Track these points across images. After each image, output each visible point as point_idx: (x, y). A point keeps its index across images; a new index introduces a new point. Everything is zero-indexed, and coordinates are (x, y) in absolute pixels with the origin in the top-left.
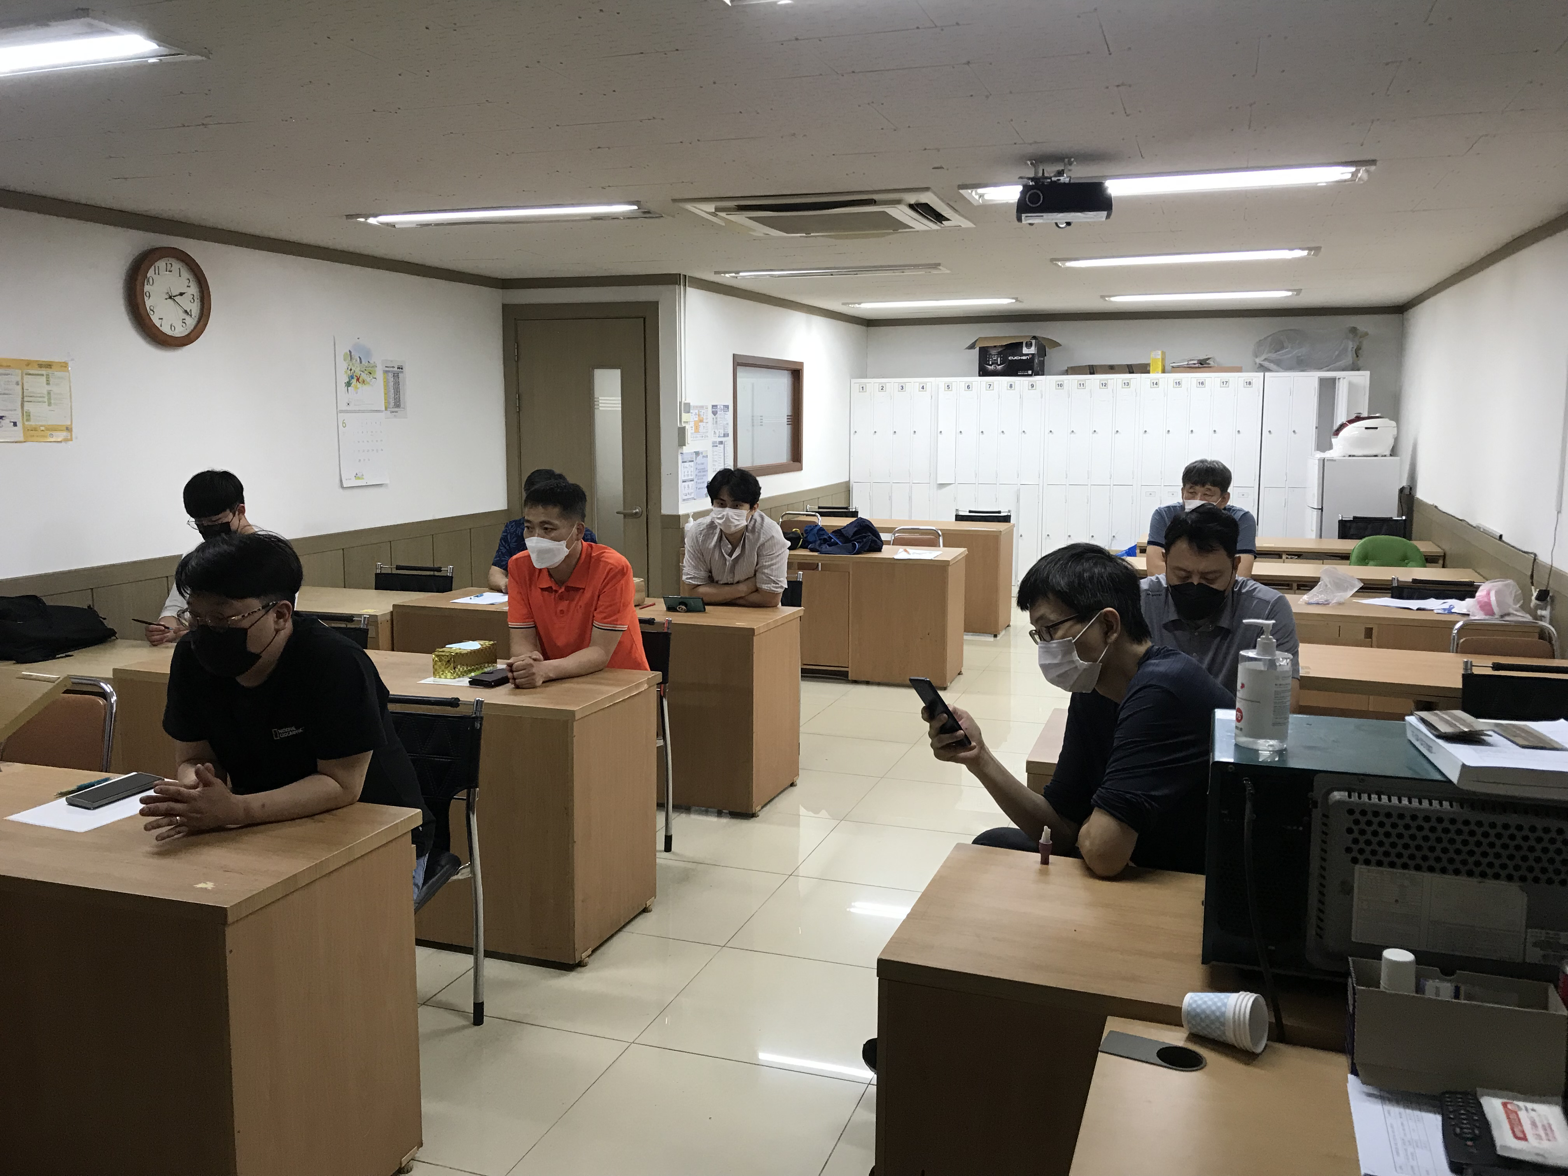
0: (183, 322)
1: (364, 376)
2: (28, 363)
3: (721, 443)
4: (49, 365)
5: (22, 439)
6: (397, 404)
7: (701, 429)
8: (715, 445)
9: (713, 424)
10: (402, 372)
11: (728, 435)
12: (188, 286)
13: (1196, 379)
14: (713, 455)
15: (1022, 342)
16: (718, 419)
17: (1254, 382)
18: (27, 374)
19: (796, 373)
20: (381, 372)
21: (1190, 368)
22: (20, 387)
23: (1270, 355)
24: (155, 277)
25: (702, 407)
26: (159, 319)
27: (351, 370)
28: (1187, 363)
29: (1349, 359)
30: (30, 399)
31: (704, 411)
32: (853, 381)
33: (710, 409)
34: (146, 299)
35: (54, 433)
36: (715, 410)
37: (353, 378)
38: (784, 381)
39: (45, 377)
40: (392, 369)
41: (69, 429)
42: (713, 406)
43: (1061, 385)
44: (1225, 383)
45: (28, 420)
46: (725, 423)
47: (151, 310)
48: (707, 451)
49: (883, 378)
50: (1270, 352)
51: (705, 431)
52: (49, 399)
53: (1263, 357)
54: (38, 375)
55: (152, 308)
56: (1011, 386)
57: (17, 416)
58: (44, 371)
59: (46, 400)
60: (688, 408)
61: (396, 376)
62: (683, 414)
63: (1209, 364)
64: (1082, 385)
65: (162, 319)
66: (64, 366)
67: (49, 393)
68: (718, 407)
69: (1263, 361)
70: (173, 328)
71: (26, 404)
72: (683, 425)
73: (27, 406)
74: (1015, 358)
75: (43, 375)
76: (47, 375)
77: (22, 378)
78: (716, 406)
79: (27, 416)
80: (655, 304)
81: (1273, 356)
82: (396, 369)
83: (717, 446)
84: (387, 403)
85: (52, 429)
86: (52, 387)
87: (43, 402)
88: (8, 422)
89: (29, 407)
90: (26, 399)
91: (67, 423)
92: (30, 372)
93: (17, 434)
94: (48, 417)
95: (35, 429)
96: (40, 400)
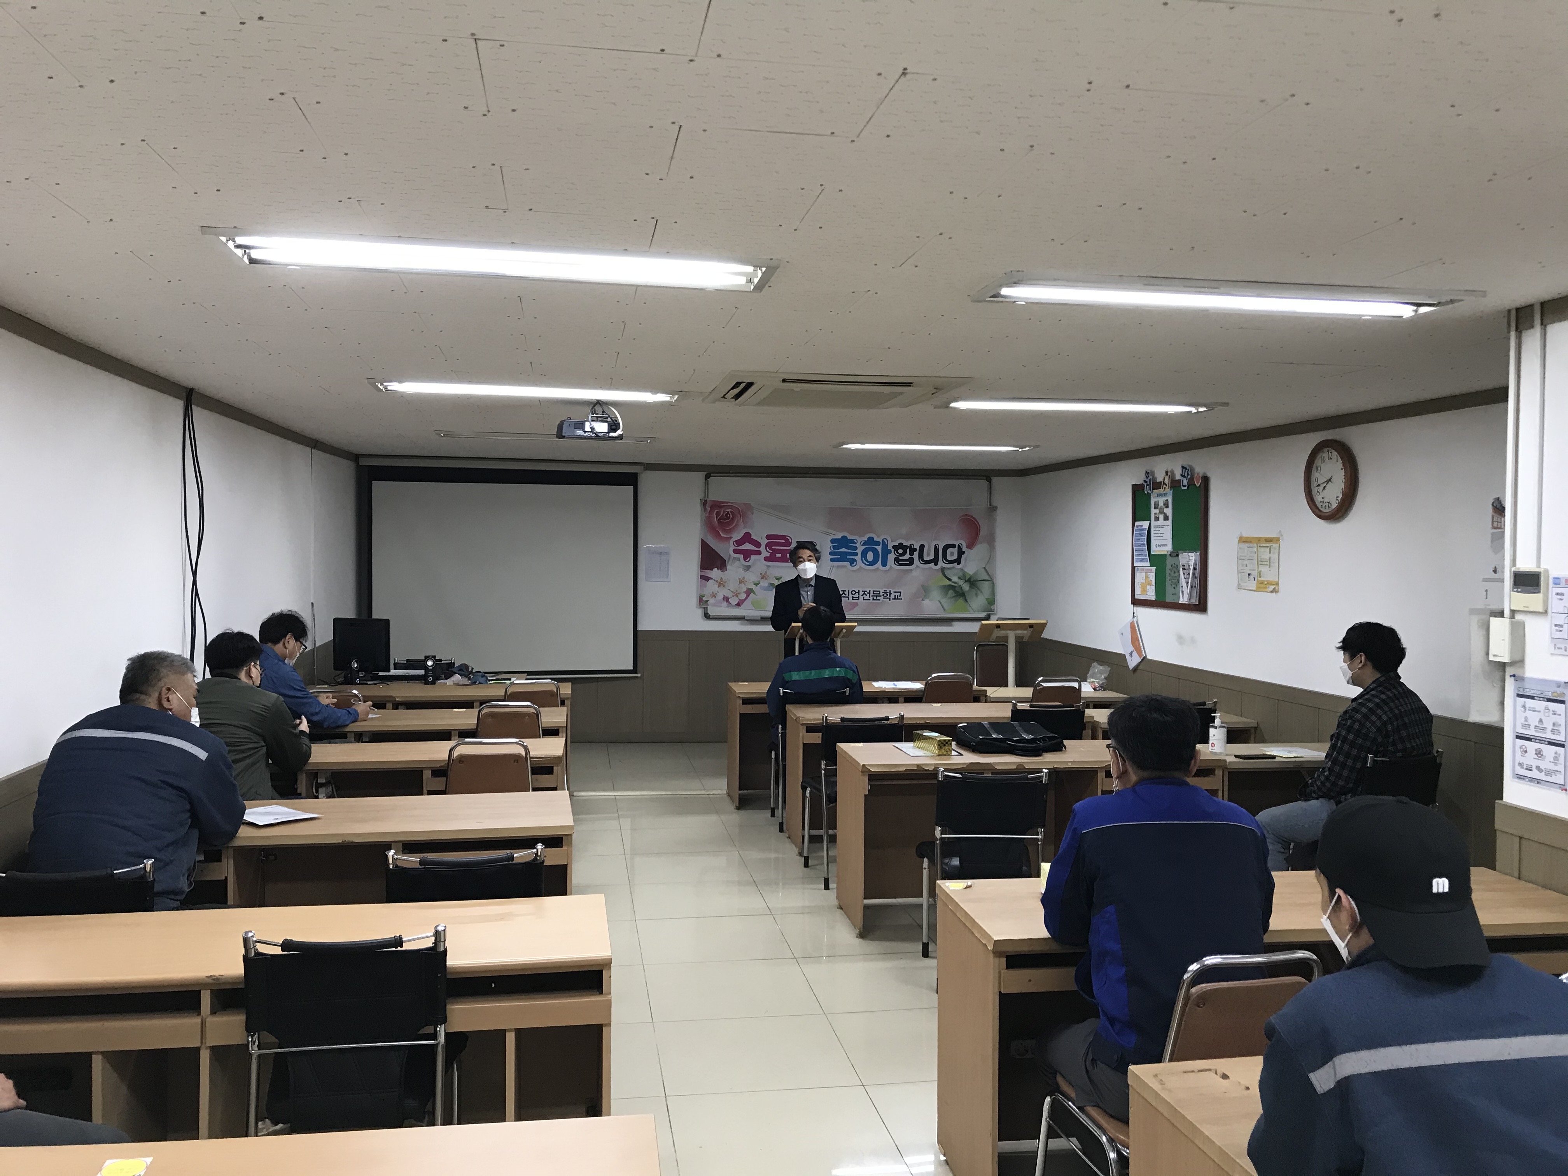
2: (1259, 540)
4: (1269, 540)
5: (1254, 589)
12: (1341, 469)
18: (1259, 546)
22: (1256, 555)
24: (1321, 465)
34: (1315, 484)
35: (1270, 586)
41: (1277, 584)
45: (1260, 577)
52: (1270, 563)
54: (1265, 547)
57: (1255, 574)
58: (1269, 545)
59: (1268, 563)
66: (1277, 540)
67: (1270, 558)
70: (1329, 505)
71: (1260, 566)
75: (1268, 547)
76: (1270, 547)
77: (1258, 551)
79: (1260, 574)
85: (1270, 583)
86: (1271, 555)
87: (1267, 565)
88: (1252, 577)
89: (1261, 568)
90: (1260, 563)
91: (1277, 580)
92: (1262, 545)
93: (1253, 585)
94: (1269, 575)
95: (1262, 583)
96: (1265, 563)
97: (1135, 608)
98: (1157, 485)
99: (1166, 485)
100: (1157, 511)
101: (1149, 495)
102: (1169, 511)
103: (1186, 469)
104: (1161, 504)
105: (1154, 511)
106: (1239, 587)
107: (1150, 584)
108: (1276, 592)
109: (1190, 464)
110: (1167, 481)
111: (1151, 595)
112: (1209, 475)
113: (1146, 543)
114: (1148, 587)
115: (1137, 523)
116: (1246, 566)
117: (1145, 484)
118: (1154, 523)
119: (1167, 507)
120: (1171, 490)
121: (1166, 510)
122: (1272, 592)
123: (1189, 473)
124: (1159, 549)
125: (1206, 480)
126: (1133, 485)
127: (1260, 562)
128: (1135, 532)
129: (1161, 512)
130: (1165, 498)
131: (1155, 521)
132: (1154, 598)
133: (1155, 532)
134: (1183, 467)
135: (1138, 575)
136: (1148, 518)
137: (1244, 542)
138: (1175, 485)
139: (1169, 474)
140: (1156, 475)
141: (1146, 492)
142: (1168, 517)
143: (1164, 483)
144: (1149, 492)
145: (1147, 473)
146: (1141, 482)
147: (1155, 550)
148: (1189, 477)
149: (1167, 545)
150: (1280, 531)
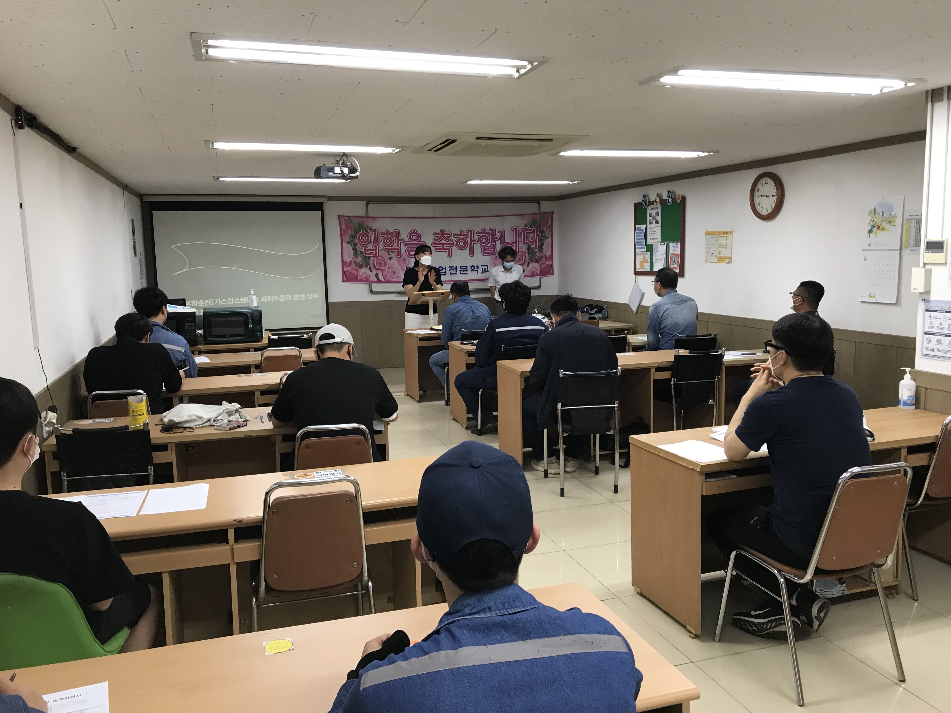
0: (771, 208)
2: (719, 233)
4: (727, 233)
5: (716, 262)
6: (918, 244)
12: (774, 189)
18: (719, 237)
20: (901, 221)
22: (717, 242)
24: (760, 189)
27: (873, 221)
30: (720, 246)
34: (757, 199)
35: (726, 260)
37: (874, 227)
39: (725, 238)
40: (913, 217)
41: (731, 258)
45: (720, 254)
52: (726, 246)
54: (723, 237)
55: (759, 203)
57: (716, 253)
58: (725, 236)
59: (725, 246)
61: (919, 222)
65: (763, 208)
66: (731, 232)
67: (726, 244)
70: (767, 211)
71: (719, 248)
75: (725, 237)
77: (718, 239)
82: (916, 217)
84: (906, 241)
85: (726, 258)
86: (727, 242)
87: (724, 247)
88: (714, 255)
89: (720, 249)
90: (719, 246)
91: (731, 256)
92: (721, 236)
93: (716, 260)
94: (725, 253)
95: (721, 258)
96: (723, 246)
97: (636, 277)
98: (651, 203)
99: (657, 202)
100: (651, 218)
101: (646, 209)
102: (659, 218)
103: (671, 192)
104: (654, 214)
105: (649, 219)
106: (706, 261)
107: (647, 262)
108: (730, 263)
109: (674, 189)
110: (658, 200)
111: (647, 268)
112: (685, 196)
113: (644, 238)
114: (645, 264)
115: (637, 226)
116: (711, 248)
117: (643, 202)
118: (649, 226)
119: (658, 216)
120: (660, 205)
121: (657, 218)
122: (728, 263)
123: (673, 194)
124: (652, 241)
125: (684, 199)
126: (634, 203)
127: (721, 246)
128: (636, 232)
129: (654, 219)
130: (656, 211)
131: (650, 224)
132: (649, 270)
133: (650, 231)
134: (668, 192)
135: (638, 257)
136: (645, 223)
137: (709, 234)
138: (663, 202)
139: (659, 195)
140: (650, 197)
141: (644, 207)
142: (658, 222)
143: (656, 201)
144: (646, 207)
145: (644, 196)
146: (640, 201)
147: (649, 242)
148: (673, 197)
149: (658, 238)
150: (733, 227)
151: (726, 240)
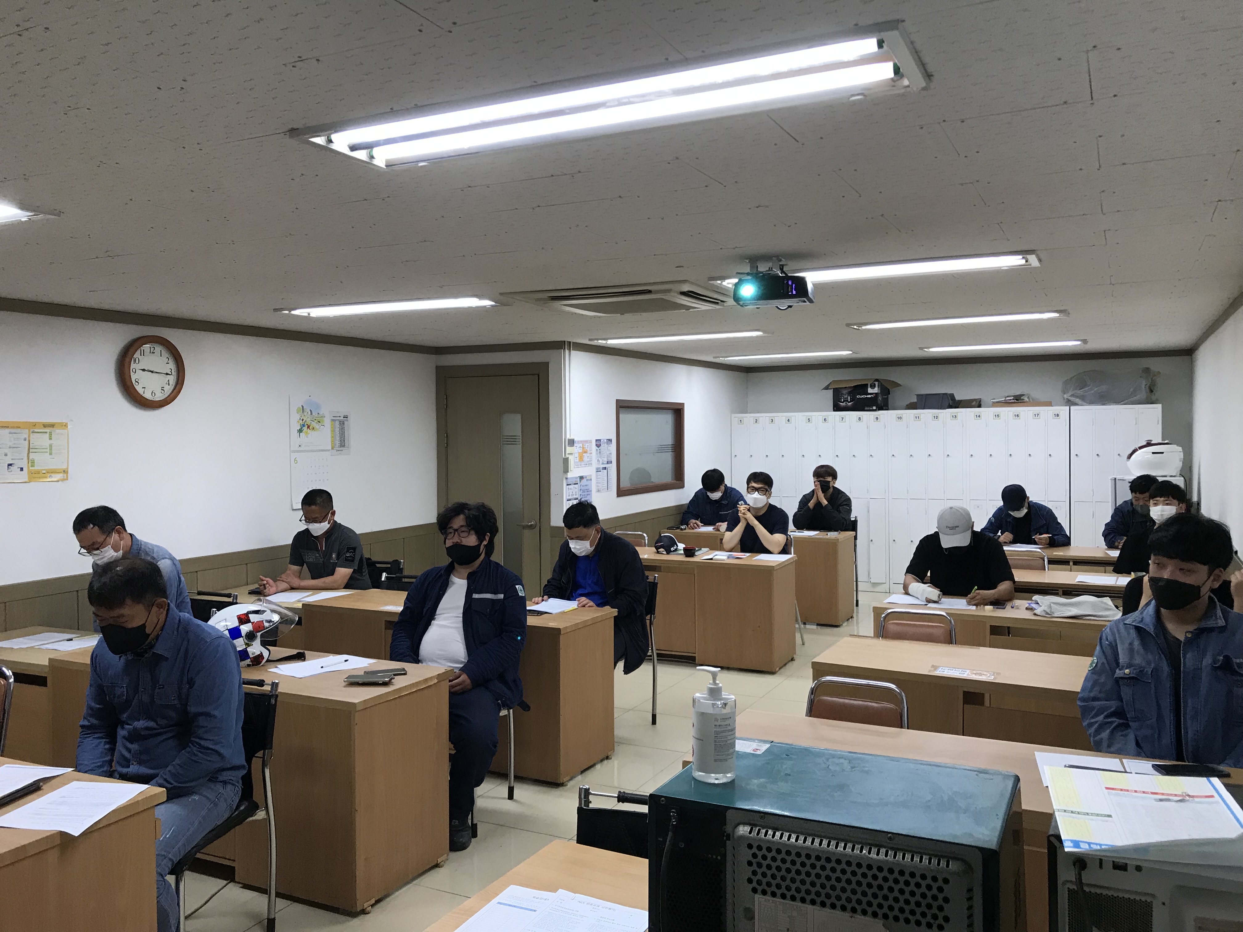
0: (162, 390)
1: (314, 424)
2: (35, 425)
3: (605, 468)
4: (52, 426)
5: (27, 480)
6: (343, 444)
7: (586, 459)
8: (598, 471)
9: (597, 454)
10: (347, 420)
11: (611, 462)
12: (167, 363)
13: (1012, 412)
14: (597, 478)
15: (867, 384)
16: (602, 450)
17: (1061, 415)
18: (33, 432)
19: (678, 411)
20: (329, 421)
21: (1006, 403)
22: (27, 442)
23: (1076, 391)
24: (140, 357)
25: (586, 441)
26: (143, 388)
27: (303, 420)
28: (1004, 399)
29: (1143, 394)
30: (35, 450)
31: (588, 444)
32: (733, 415)
33: (594, 443)
34: (132, 374)
35: (52, 475)
36: (598, 443)
37: (304, 426)
38: (668, 419)
39: (48, 435)
40: (338, 418)
41: (65, 472)
42: (596, 440)
43: (901, 418)
44: (1036, 415)
45: (32, 466)
46: (608, 453)
47: (136, 382)
48: (591, 475)
49: (758, 413)
50: (1076, 389)
51: (588, 460)
52: (51, 449)
53: (1070, 394)
54: (44, 432)
55: (137, 380)
56: (860, 419)
57: (24, 463)
58: (47, 430)
59: (48, 450)
60: (572, 442)
61: (342, 423)
62: (567, 448)
63: (1023, 399)
64: (917, 418)
65: (145, 388)
66: (64, 426)
67: (51, 446)
68: (602, 441)
69: (1071, 396)
70: (153, 394)
71: (31, 454)
72: (567, 456)
73: (32, 456)
74: (862, 396)
75: (46, 432)
76: (51, 434)
77: (29, 436)
78: (600, 440)
79: (33, 463)
80: (546, 365)
81: (1079, 392)
82: (342, 418)
83: (600, 471)
84: (333, 442)
85: (52, 472)
86: (55, 442)
87: (46, 452)
88: (15, 468)
89: (34, 456)
90: (31, 450)
91: (65, 467)
92: (36, 430)
93: (24, 476)
94: (49, 462)
95: (37, 472)
96: (42, 450)
108: (63, 481)
116: (6, 455)
122: (55, 481)
151: (50, 439)
